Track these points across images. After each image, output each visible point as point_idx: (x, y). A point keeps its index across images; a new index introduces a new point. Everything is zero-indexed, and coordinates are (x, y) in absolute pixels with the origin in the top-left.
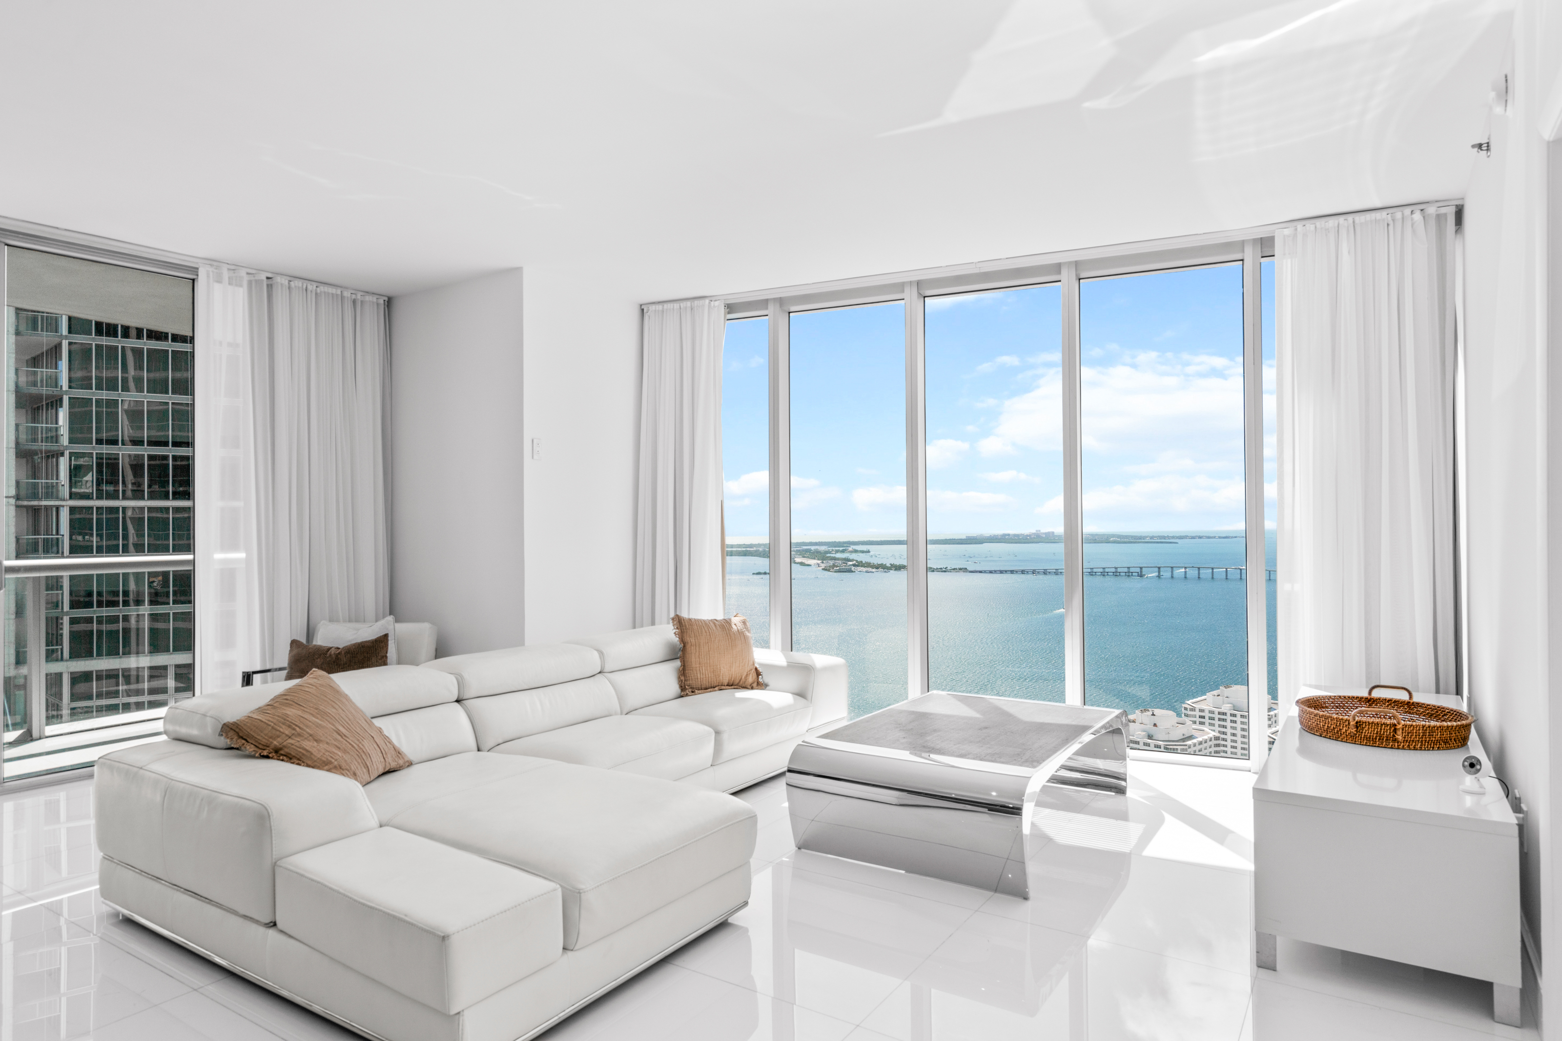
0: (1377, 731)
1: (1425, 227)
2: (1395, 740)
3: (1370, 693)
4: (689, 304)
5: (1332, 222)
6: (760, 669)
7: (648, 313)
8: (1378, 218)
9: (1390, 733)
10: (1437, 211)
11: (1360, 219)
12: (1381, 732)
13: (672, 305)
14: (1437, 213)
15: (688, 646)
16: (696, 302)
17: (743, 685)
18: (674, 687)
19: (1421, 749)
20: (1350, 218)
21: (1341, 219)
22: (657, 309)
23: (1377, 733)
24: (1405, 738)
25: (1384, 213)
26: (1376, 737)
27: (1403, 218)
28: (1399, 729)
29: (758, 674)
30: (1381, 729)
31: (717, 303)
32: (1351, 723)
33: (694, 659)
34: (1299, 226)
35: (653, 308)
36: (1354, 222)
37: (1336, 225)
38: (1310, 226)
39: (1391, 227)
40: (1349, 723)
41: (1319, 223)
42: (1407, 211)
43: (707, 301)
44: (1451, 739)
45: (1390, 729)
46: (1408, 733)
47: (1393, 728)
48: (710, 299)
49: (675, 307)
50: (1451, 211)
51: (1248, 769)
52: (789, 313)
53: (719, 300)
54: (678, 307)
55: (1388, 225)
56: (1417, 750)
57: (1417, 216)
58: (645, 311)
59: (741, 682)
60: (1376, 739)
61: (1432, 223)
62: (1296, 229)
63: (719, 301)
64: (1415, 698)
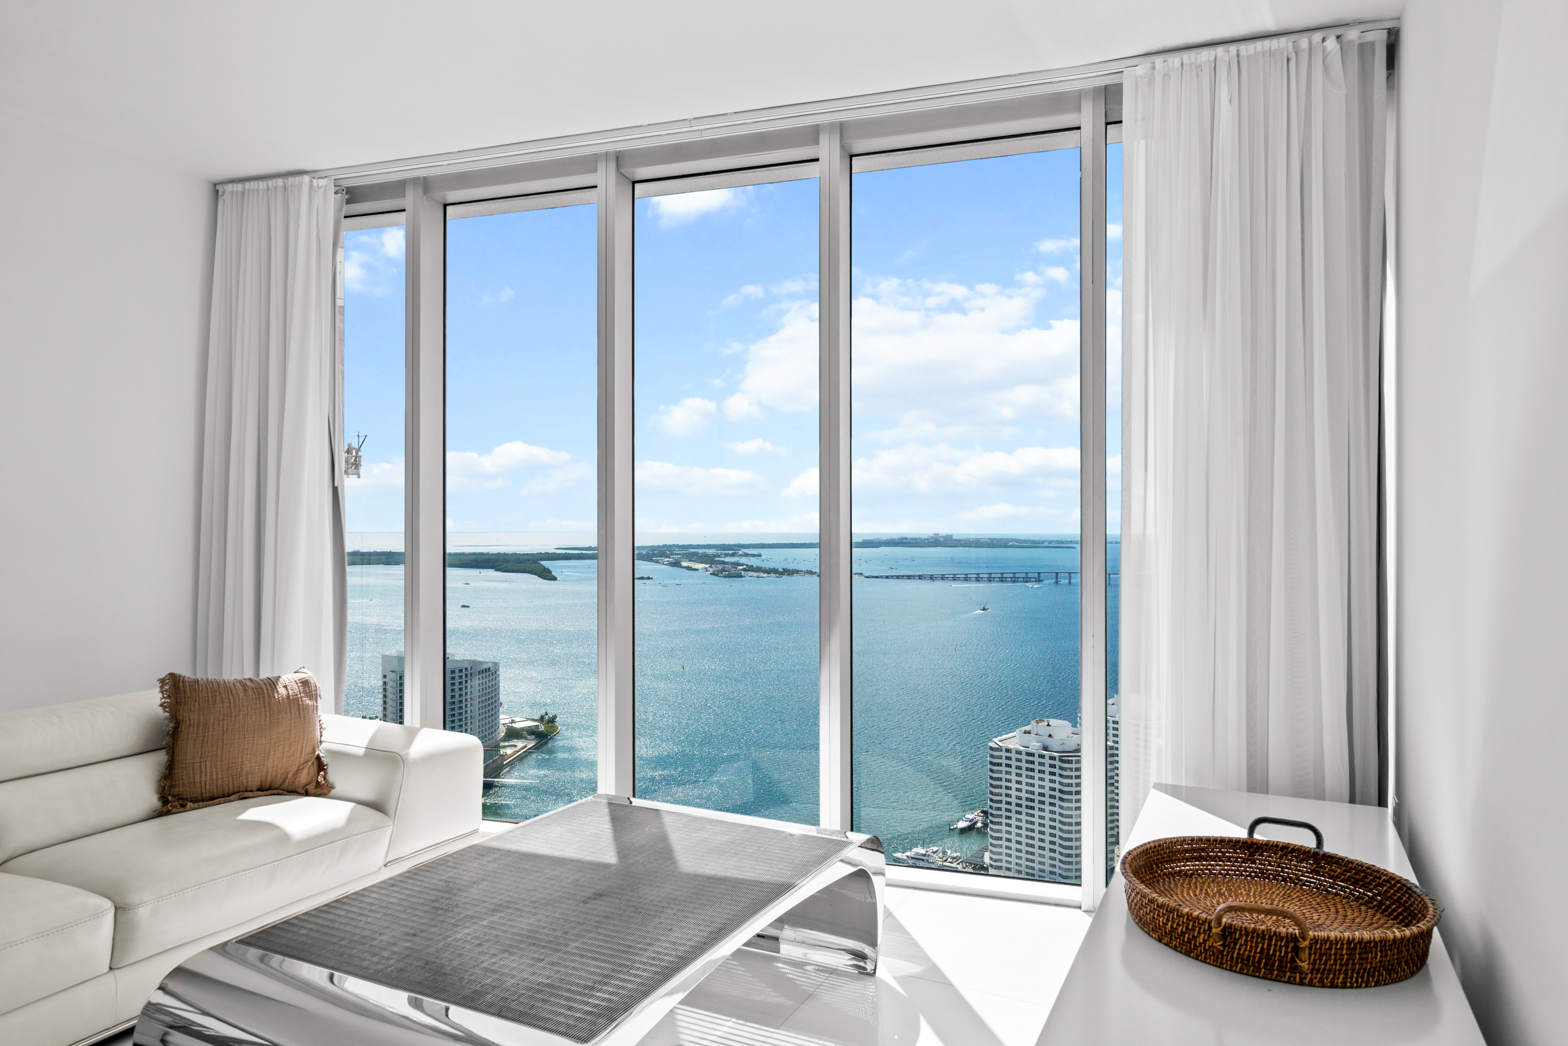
0: (1262, 949)
1: (1342, 58)
2: (1296, 969)
3: (1251, 830)
4: (280, 182)
5: (1205, 55)
6: (325, 760)
7: (224, 197)
8: (1273, 48)
9: (1286, 953)
10: (1360, 37)
11: (1247, 49)
12: (1269, 950)
13: (256, 183)
14: (1360, 41)
15: (183, 727)
16: (291, 180)
17: (291, 788)
18: (150, 799)
19: (1344, 986)
20: (1233, 48)
21: (1220, 50)
22: (235, 189)
23: (1262, 952)
24: (1314, 964)
25: (1283, 40)
26: (1260, 959)
27: (1310, 49)
28: (1304, 948)
29: (321, 766)
30: (1269, 945)
31: (322, 182)
32: (1214, 930)
33: (189, 749)
34: (1158, 60)
35: (229, 188)
36: (1238, 55)
37: (1212, 59)
38: (1175, 60)
39: (1293, 64)
40: (1210, 928)
41: (1188, 57)
42: (1317, 37)
43: (306, 178)
44: (1399, 964)
45: (1287, 947)
46: (1321, 955)
47: (1291, 945)
48: (313, 175)
49: (261, 187)
50: (1379, 38)
52: (445, 206)
53: (326, 177)
54: (265, 187)
55: (1288, 60)
56: (1337, 987)
57: (1331, 44)
58: (220, 193)
59: (283, 786)
60: (1260, 962)
61: (1354, 54)
62: (1154, 68)
63: (326, 179)
64: (1329, 848)
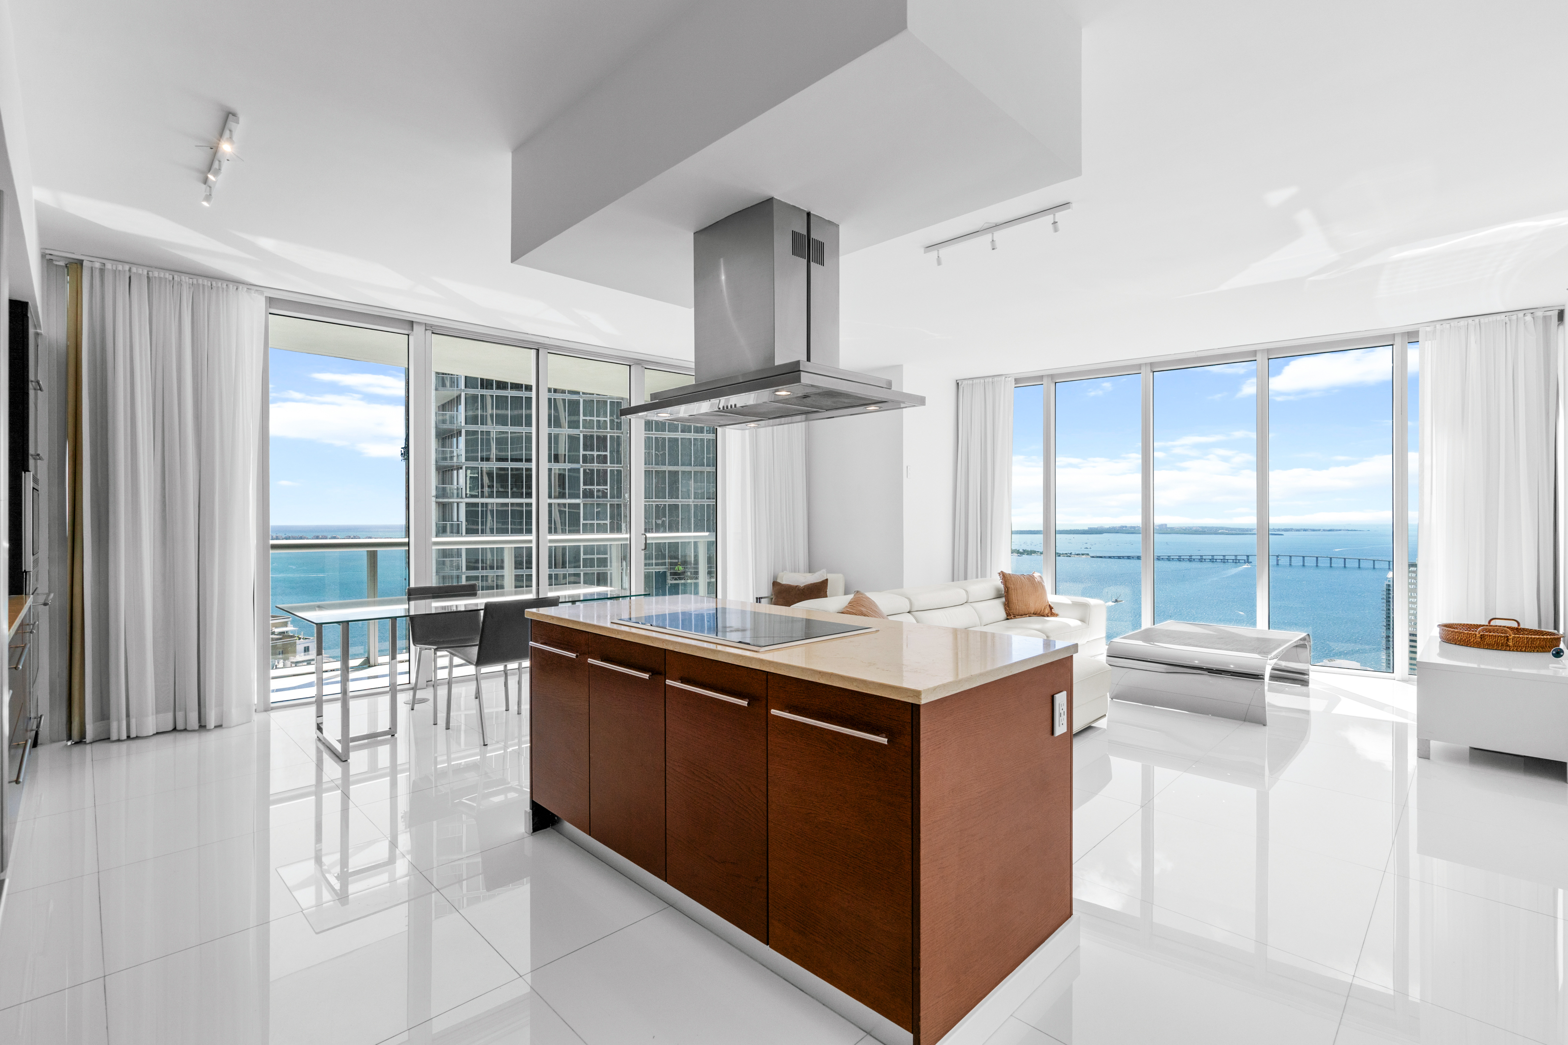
0: (1495, 641)
1: (1534, 325)
2: (1508, 646)
3: (1489, 622)
4: (991, 379)
5: (1463, 322)
6: (1052, 606)
7: (962, 386)
8: (1498, 319)
9: (1504, 641)
10: (1543, 313)
11: (1483, 320)
12: (1498, 640)
13: (979, 380)
14: (1544, 315)
15: (1010, 590)
16: (996, 379)
17: (1043, 615)
18: (1003, 614)
19: (1525, 651)
20: (1477, 319)
21: (1470, 320)
22: (969, 383)
23: (1495, 642)
24: (1514, 644)
25: (1503, 316)
26: (1494, 644)
27: (1517, 319)
28: (1510, 639)
29: (1051, 608)
30: (1498, 639)
31: (1010, 379)
32: (1477, 636)
33: (1014, 597)
34: (1438, 325)
35: (966, 382)
36: (1479, 322)
37: (1466, 324)
38: (1446, 325)
39: (1508, 325)
40: (1476, 636)
41: (1454, 323)
42: (1521, 314)
43: (1004, 378)
44: (1546, 646)
45: (1504, 639)
46: (1517, 642)
47: (1506, 639)
48: (1006, 376)
49: (981, 382)
50: (1555, 314)
51: (1393, 678)
52: (1056, 383)
54: (983, 381)
55: (1506, 323)
56: (1522, 651)
57: (1529, 318)
58: (959, 384)
59: (1041, 613)
60: (1494, 645)
61: (1540, 322)
62: (1436, 327)
64: (1522, 626)
